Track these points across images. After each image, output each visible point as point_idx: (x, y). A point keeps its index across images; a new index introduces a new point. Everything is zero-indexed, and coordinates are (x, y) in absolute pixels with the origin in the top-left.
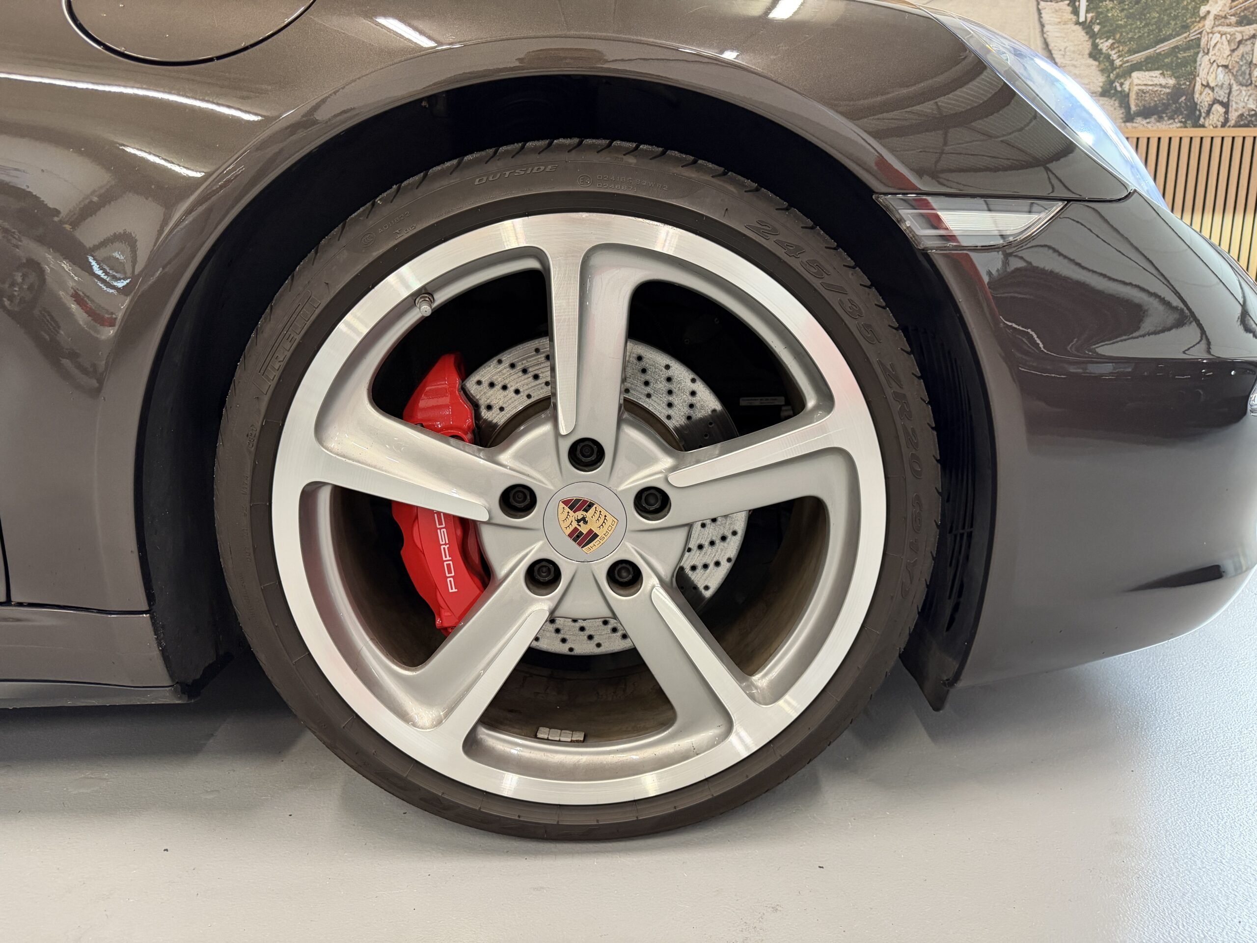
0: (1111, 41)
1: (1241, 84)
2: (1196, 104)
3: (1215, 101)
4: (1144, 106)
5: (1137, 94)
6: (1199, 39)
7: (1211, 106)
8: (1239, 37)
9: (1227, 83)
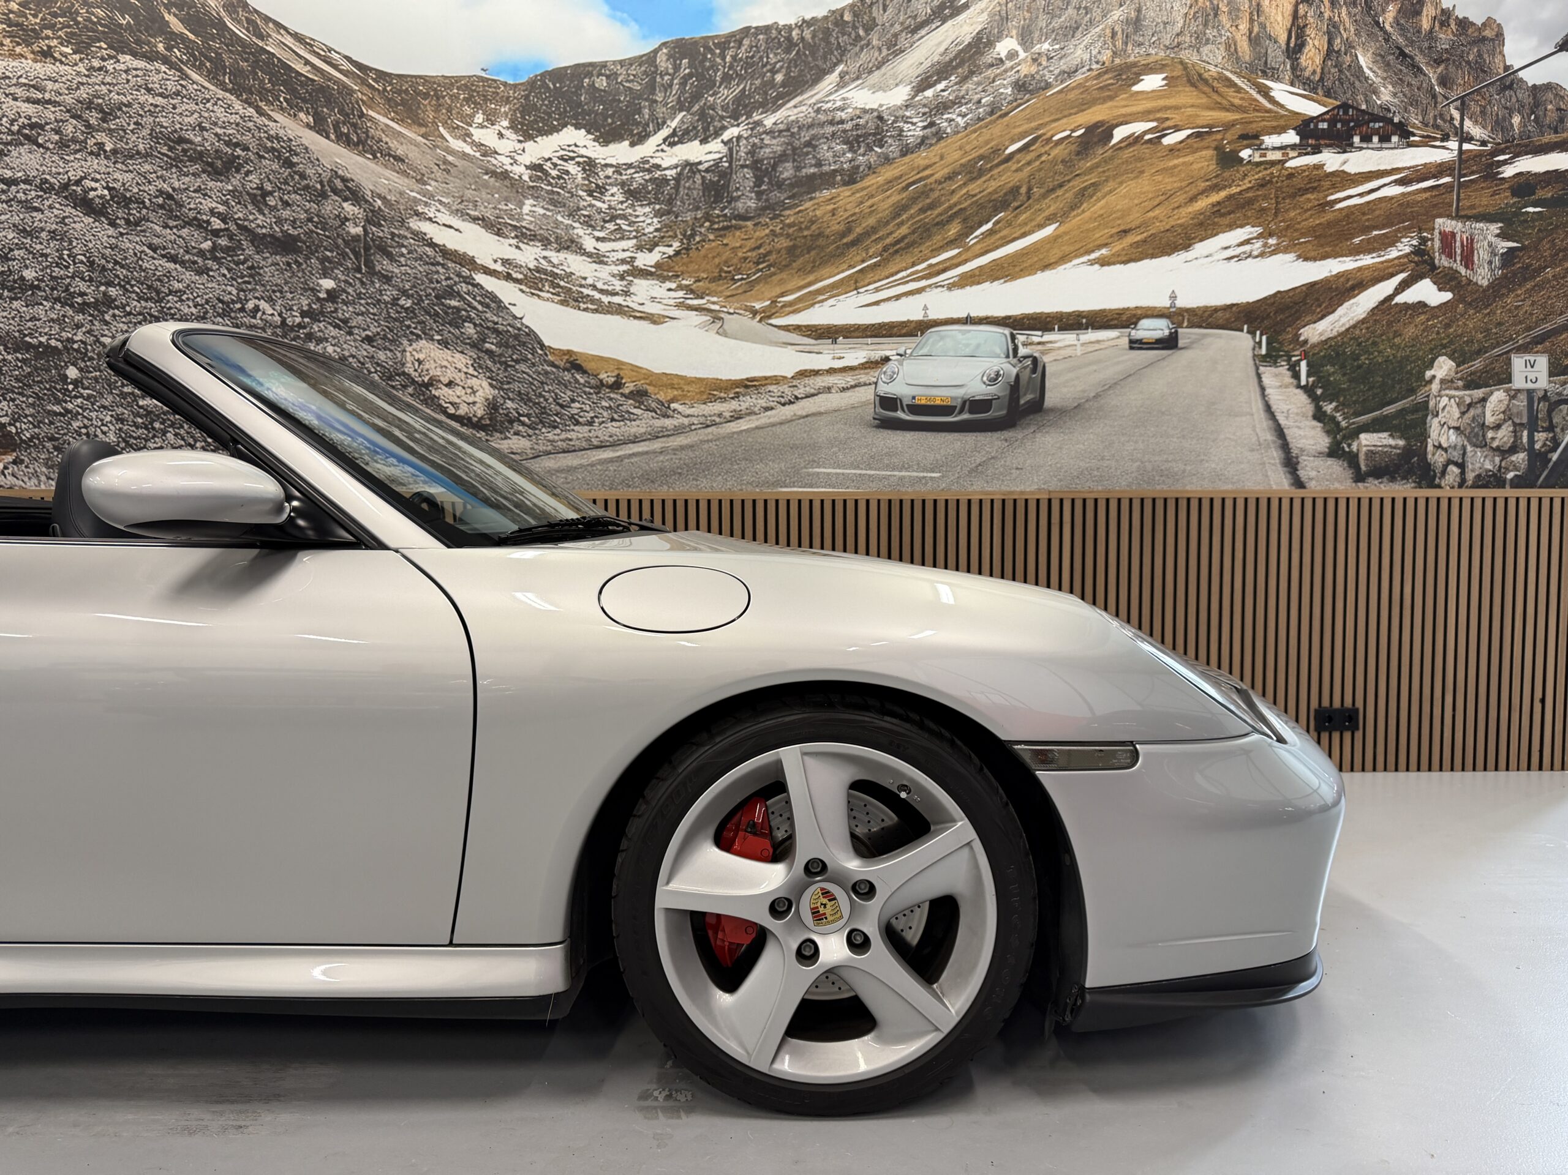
0: (1334, 404)
1: (1475, 446)
2: (1430, 465)
3: (1449, 462)
4: (1375, 466)
5: (1366, 454)
6: (1427, 402)
7: (1445, 467)
8: (1468, 400)
9: (1460, 444)
